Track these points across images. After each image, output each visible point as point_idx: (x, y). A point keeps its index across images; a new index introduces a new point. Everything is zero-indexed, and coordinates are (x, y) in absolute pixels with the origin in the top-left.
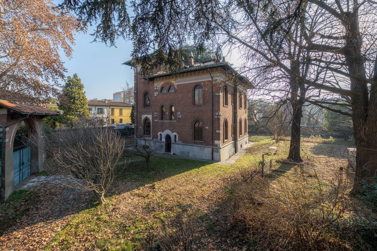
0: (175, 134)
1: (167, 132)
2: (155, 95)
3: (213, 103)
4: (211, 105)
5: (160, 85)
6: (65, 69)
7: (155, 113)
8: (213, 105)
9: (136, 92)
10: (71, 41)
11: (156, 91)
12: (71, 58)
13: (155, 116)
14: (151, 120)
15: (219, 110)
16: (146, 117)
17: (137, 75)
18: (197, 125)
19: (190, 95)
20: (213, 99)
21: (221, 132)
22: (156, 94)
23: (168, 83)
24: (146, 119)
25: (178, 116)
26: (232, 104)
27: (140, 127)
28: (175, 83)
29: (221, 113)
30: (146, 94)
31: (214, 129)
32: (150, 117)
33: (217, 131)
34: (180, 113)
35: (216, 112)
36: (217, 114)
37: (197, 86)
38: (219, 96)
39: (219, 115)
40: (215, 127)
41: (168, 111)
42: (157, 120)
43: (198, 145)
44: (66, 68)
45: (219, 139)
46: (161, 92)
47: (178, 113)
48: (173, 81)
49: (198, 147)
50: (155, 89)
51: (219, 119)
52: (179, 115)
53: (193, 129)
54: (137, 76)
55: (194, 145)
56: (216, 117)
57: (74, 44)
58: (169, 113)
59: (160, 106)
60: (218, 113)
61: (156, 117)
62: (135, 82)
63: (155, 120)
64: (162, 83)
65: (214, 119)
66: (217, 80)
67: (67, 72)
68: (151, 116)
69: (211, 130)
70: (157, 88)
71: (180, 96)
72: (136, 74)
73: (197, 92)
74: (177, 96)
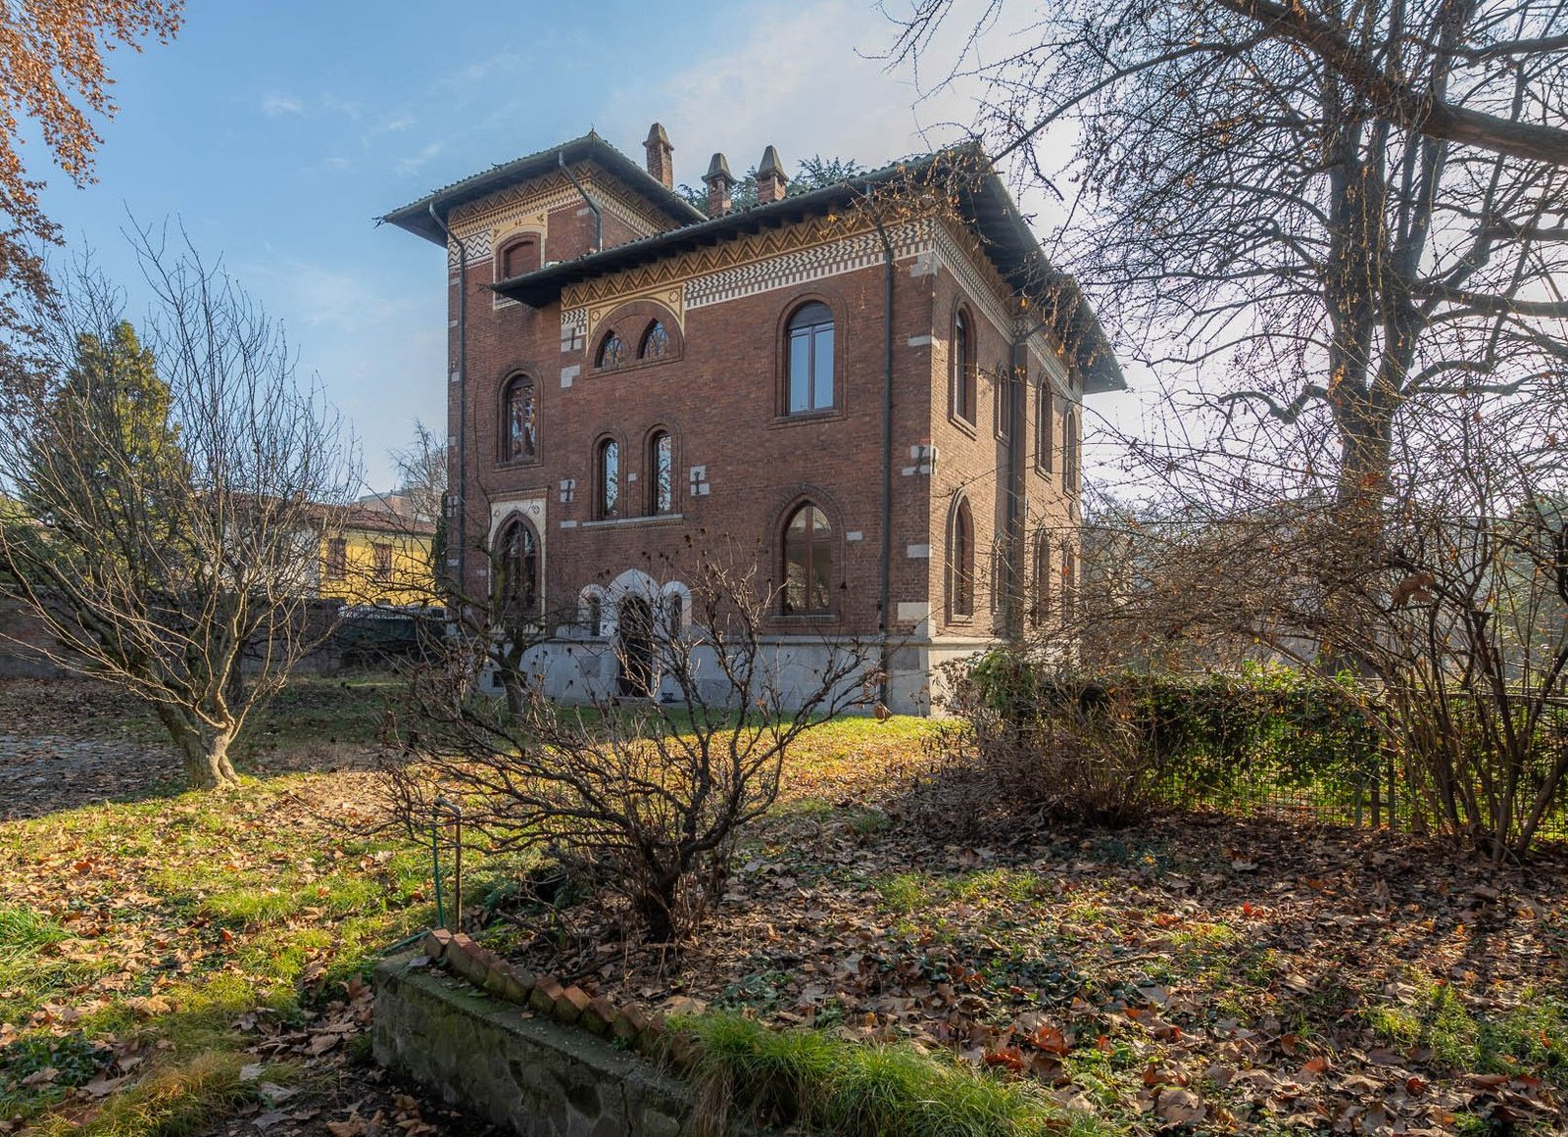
0: (673, 587)
1: (633, 581)
2: (566, 382)
3: (890, 395)
4: (878, 405)
5: (594, 325)
6: (46, 226)
7: (564, 485)
8: (891, 406)
9: (456, 377)
10: (90, 89)
11: (570, 359)
12: (86, 184)
13: (563, 498)
14: (541, 528)
15: (925, 431)
16: (515, 513)
17: (464, 282)
18: (799, 522)
19: (763, 363)
20: (890, 371)
21: (936, 552)
22: (568, 376)
23: (637, 310)
24: (515, 526)
25: (693, 488)
26: (996, 434)
27: (482, 573)
28: (676, 306)
29: (934, 449)
30: (513, 385)
31: (895, 540)
32: (535, 510)
33: (913, 551)
34: (702, 469)
35: (907, 445)
36: (914, 452)
37: (800, 310)
38: (927, 349)
39: (923, 460)
40: (902, 525)
41: (637, 463)
42: (573, 524)
43: (802, 639)
44: (53, 220)
45: (922, 596)
46: (598, 363)
47: (693, 470)
48: (664, 297)
49: (804, 651)
50: (565, 347)
51: (923, 481)
52: (697, 483)
53: (778, 549)
54: (464, 289)
55: (781, 639)
56: (908, 471)
57: (105, 108)
58: (641, 478)
59: (590, 443)
60: (922, 449)
61: (567, 505)
62: (455, 323)
63: (563, 525)
64: (604, 312)
65: (895, 481)
66: (914, 261)
67: (59, 242)
68: (541, 504)
69: (878, 547)
70: (578, 345)
71: (707, 376)
72: (457, 281)
73: (799, 345)
74: (691, 377)
